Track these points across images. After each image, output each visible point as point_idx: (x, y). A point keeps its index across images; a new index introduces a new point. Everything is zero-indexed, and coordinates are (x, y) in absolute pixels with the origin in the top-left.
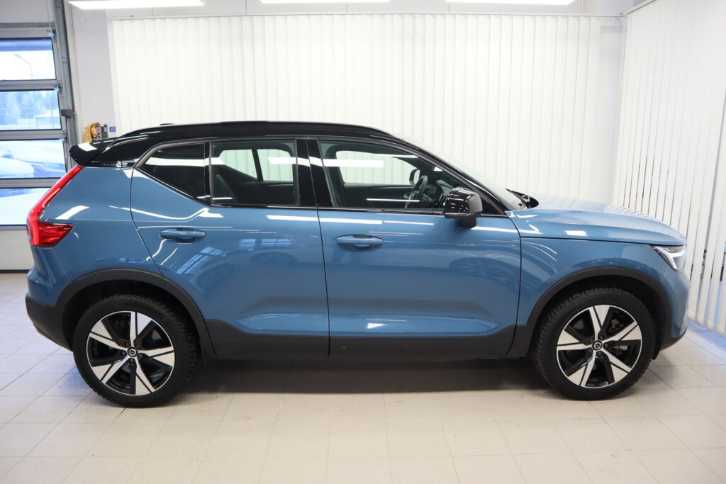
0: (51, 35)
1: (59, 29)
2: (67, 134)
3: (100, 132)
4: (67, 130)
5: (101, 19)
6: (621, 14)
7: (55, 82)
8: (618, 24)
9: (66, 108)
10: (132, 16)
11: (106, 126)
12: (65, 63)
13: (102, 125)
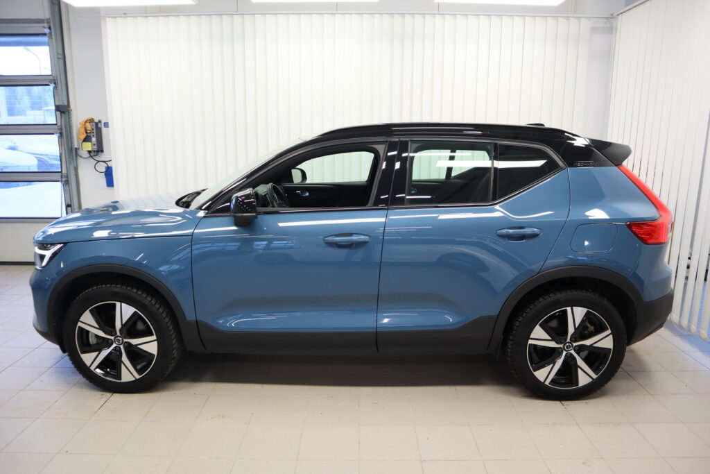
0: (47, 31)
1: (54, 25)
2: (61, 129)
3: (94, 127)
4: (61, 126)
5: (95, 16)
6: (612, 15)
7: (51, 78)
8: (608, 25)
9: (61, 104)
10: (125, 14)
11: (100, 122)
12: (60, 59)
13: (96, 121)
